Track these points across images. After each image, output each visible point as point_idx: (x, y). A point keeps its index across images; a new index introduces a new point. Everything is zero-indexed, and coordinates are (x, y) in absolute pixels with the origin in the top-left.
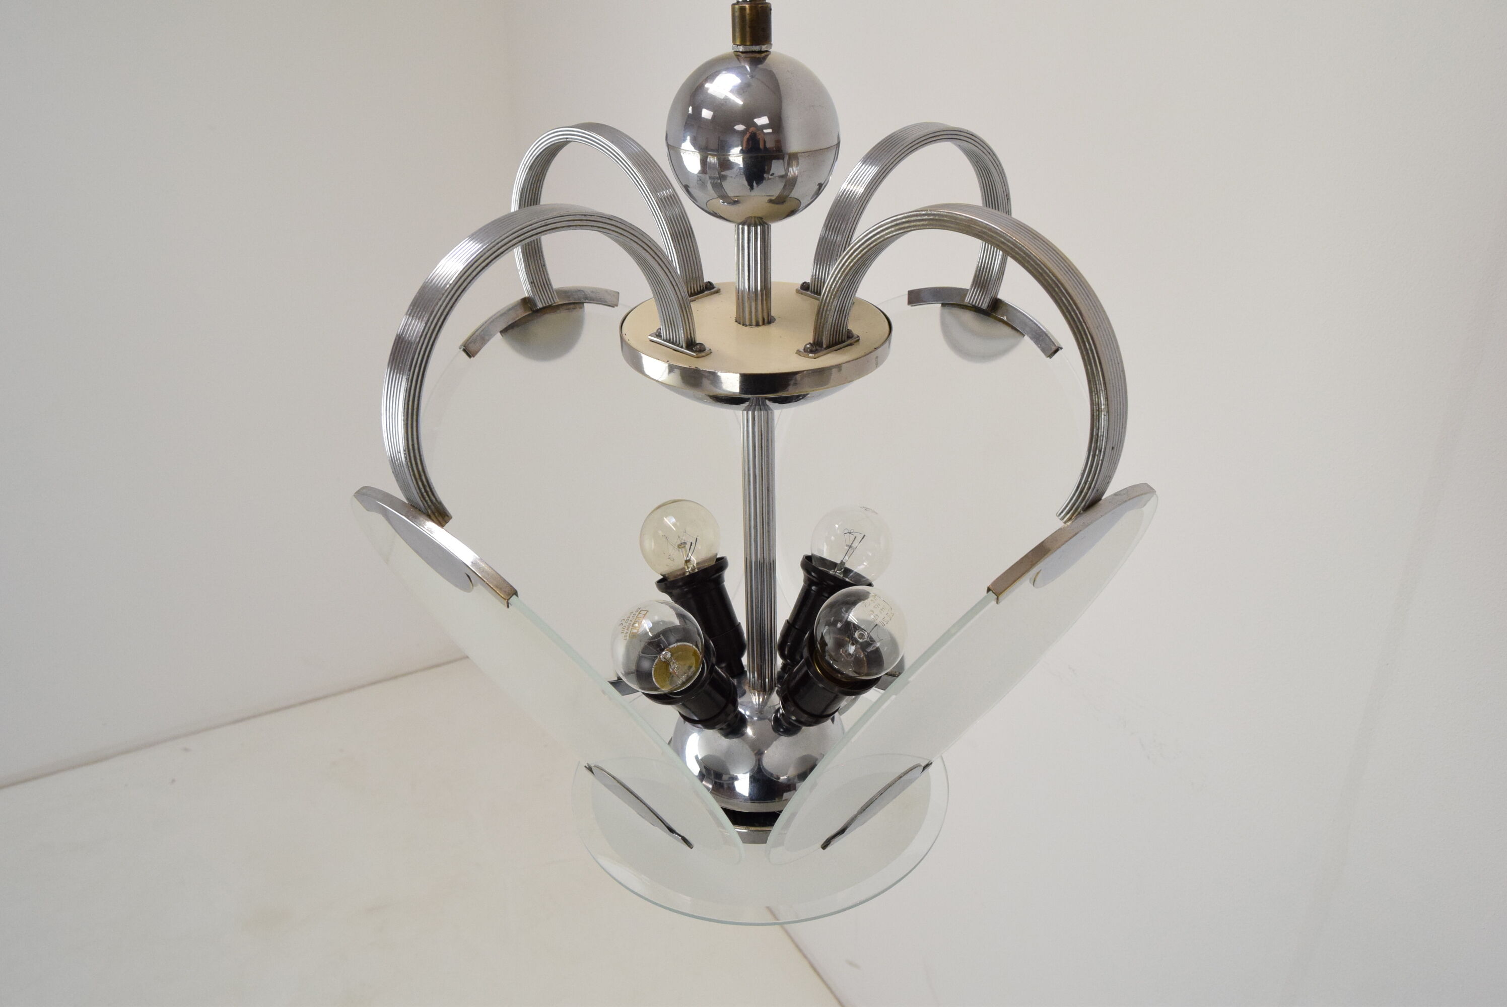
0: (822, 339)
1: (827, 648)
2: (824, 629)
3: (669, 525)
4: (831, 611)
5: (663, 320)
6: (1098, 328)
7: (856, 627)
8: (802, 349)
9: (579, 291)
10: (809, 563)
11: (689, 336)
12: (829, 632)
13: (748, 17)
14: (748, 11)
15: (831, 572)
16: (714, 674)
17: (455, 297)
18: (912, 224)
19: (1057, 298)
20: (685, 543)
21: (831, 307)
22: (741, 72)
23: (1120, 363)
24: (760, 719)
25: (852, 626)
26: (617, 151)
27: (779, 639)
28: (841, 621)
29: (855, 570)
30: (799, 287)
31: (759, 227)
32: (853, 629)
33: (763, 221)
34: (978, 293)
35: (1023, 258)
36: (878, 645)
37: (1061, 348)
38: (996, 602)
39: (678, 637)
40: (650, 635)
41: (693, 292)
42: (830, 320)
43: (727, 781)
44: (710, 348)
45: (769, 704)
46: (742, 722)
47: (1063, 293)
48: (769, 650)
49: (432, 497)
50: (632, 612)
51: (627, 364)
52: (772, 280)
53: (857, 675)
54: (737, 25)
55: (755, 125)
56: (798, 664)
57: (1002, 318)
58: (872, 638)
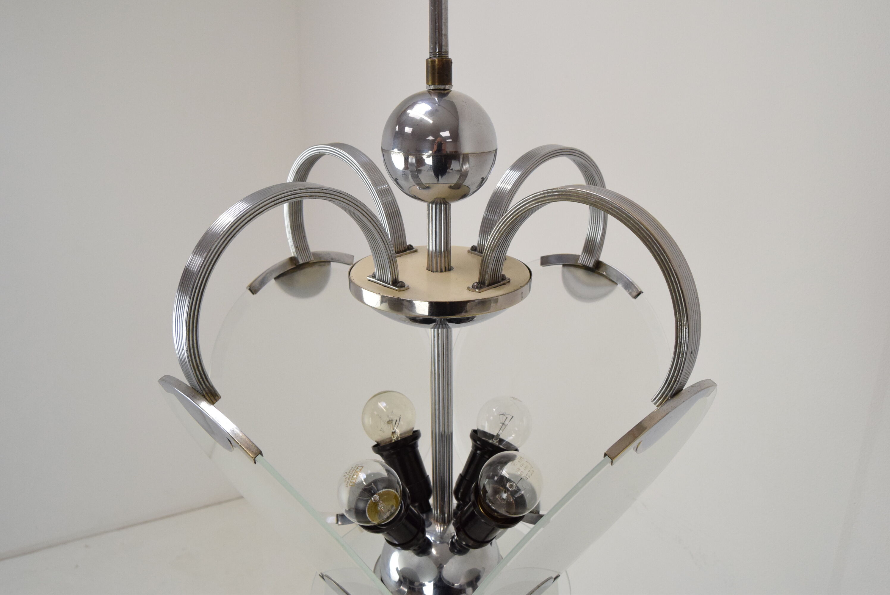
0: (485, 279)
1: (487, 494)
2: (485, 481)
3: (381, 407)
4: (490, 468)
5: (377, 266)
6: (679, 267)
7: (508, 480)
8: (471, 286)
9: (328, 254)
10: (476, 435)
11: (394, 277)
12: (489, 483)
13: (436, 67)
14: (437, 63)
15: (490, 441)
16: (409, 512)
17: (227, 240)
18: (547, 198)
19: (650, 246)
20: (392, 420)
21: (491, 257)
22: (432, 102)
23: (695, 292)
24: (441, 542)
25: (505, 479)
26: (351, 159)
27: (455, 487)
28: (497, 476)
29: (507, 440)
30: (470, 249)
31: (443, 206)
32: (505, 481)
33: (446, 201)
34: (586, 257)
35: (625, 218)
36: (523, 492)
37: (642, 292)
38: (611, 464)
39: (384, 485)
40: (365, 483)
41: (399, 251)
42: (490, 266)
43: (417, 586)
44: (408, 285)
45: (448, 532)
46: (428, 544)
47: (655, 242)
48: (448, 495)
49: (206, 382)
50: (352, 468)
51: (352, 296)
52: (452, 245)
53: (509, 514)
54: (430, 72)
55: (441, 136)
56: (467, 505)
57: (603, 273)
58: (519, 488)
